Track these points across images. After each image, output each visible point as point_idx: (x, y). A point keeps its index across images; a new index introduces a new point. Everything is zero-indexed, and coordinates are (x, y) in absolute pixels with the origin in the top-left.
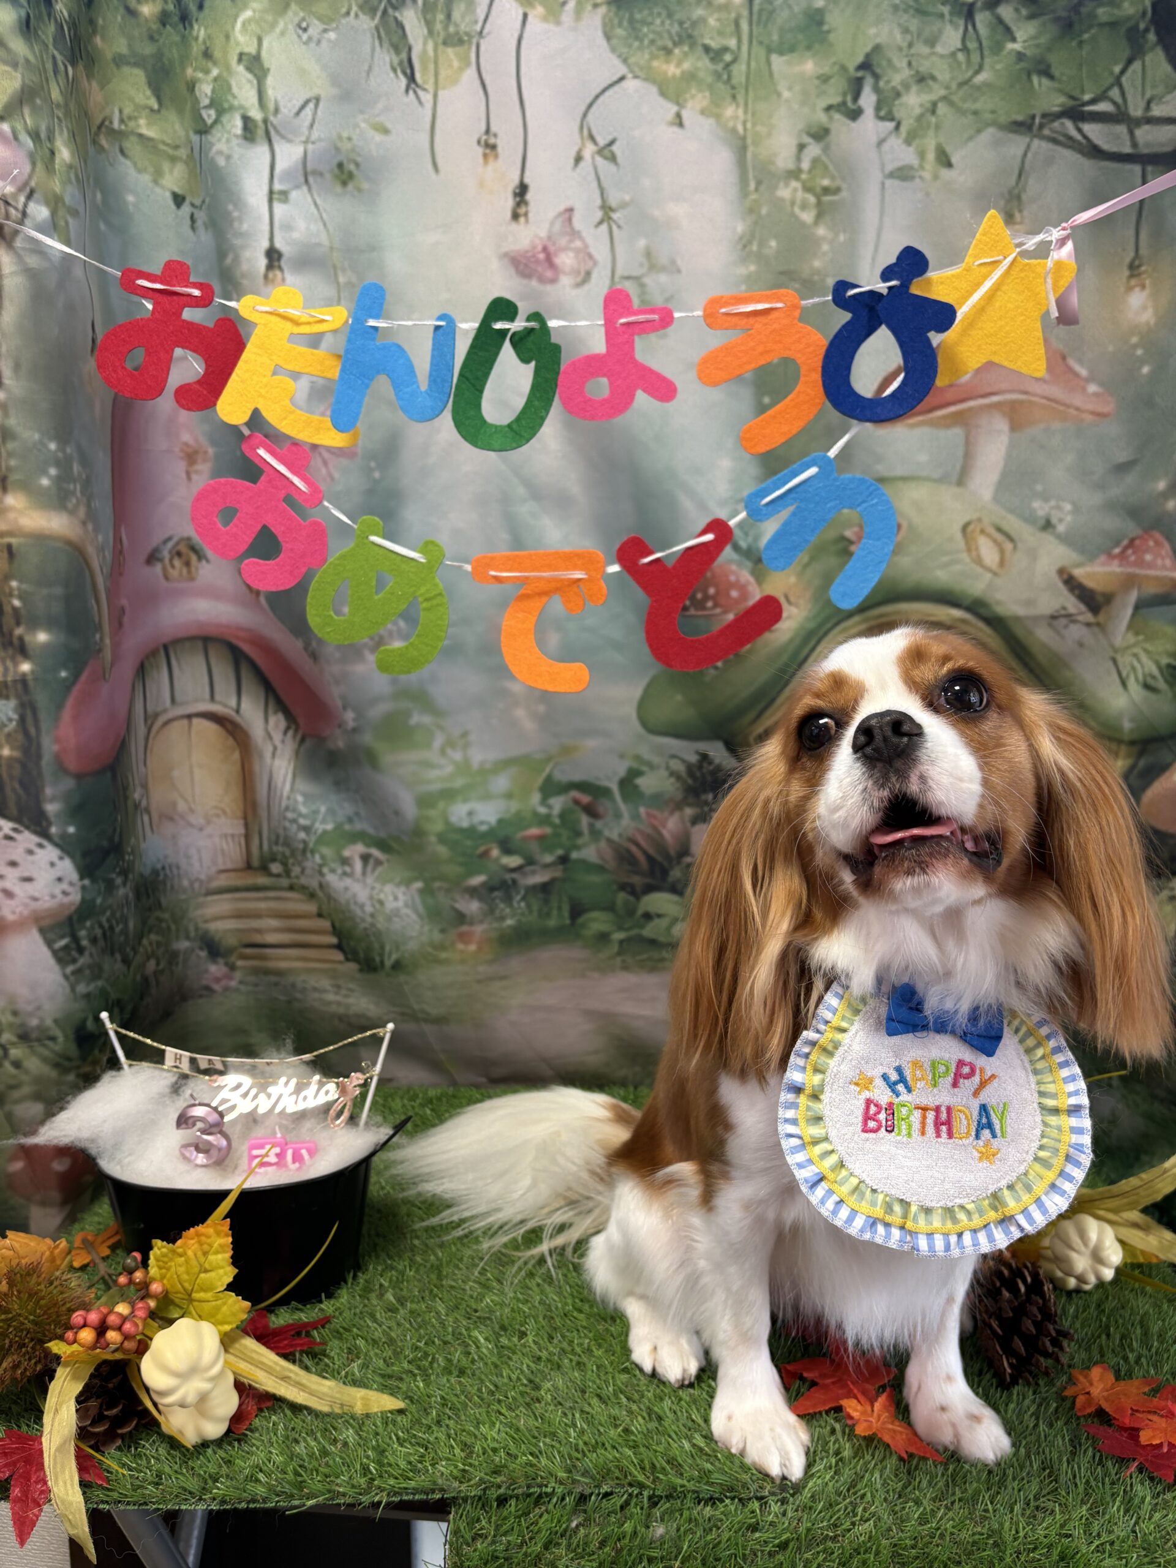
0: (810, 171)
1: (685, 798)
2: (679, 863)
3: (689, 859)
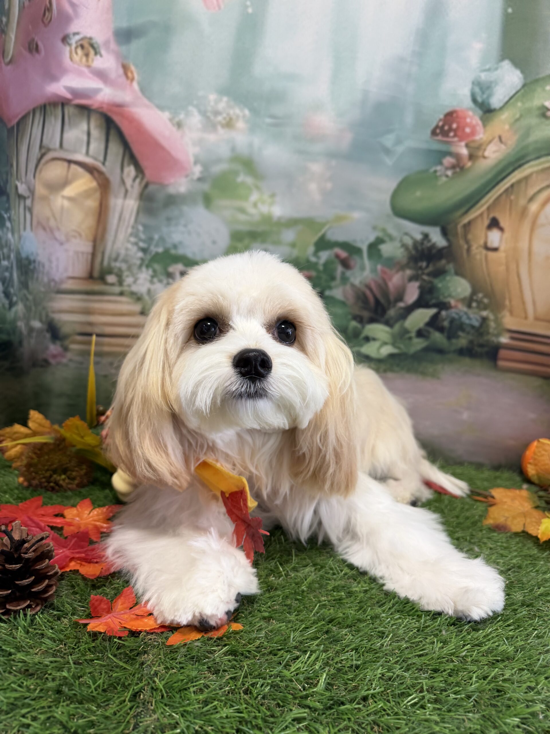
1: (408, 263)
2: (394, 306)
3: (401, 305)
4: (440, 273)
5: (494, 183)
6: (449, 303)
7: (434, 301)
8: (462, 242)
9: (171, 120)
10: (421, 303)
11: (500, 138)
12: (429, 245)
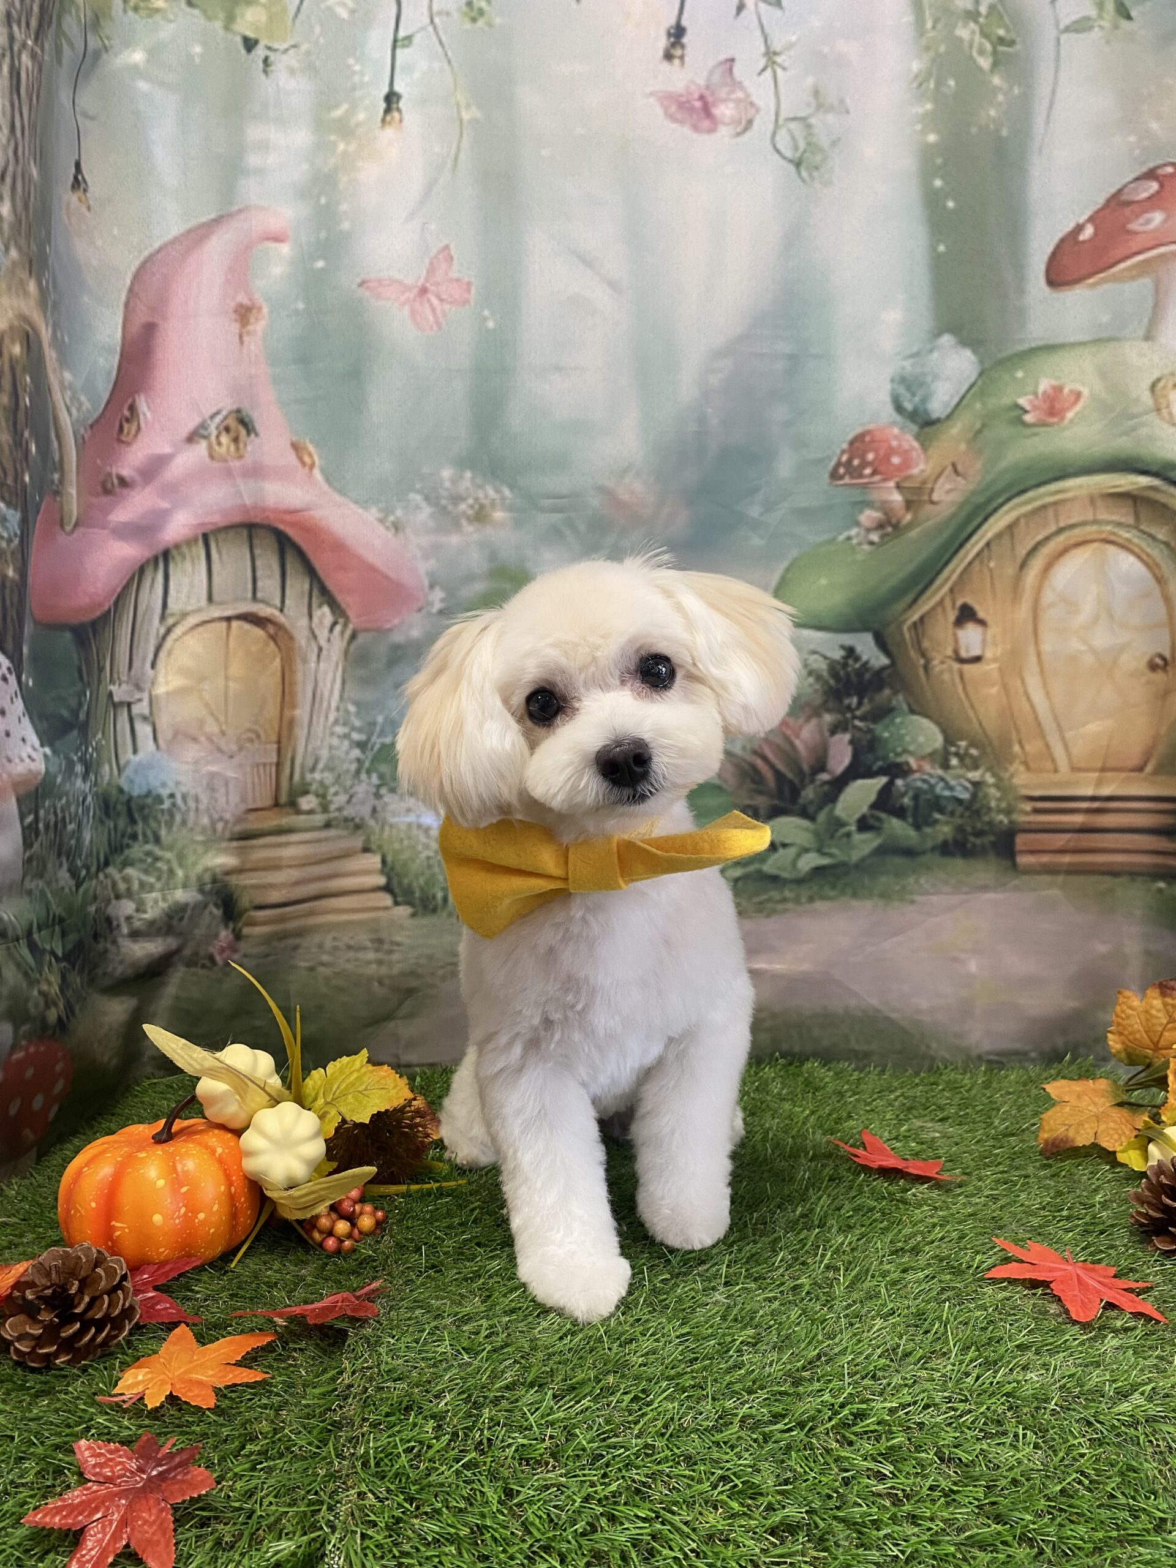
0: (987, 17)
1: (825, 702)
2: (813, 781)
3: (825, 777)
4: (882, 713)
5: (956, 545)
6: (907, 763)
7: (880, 763)
8: (913, 654)
9: (381, 521)
10: (857, 770)
11: (954, 466)
12: (857, 666)
